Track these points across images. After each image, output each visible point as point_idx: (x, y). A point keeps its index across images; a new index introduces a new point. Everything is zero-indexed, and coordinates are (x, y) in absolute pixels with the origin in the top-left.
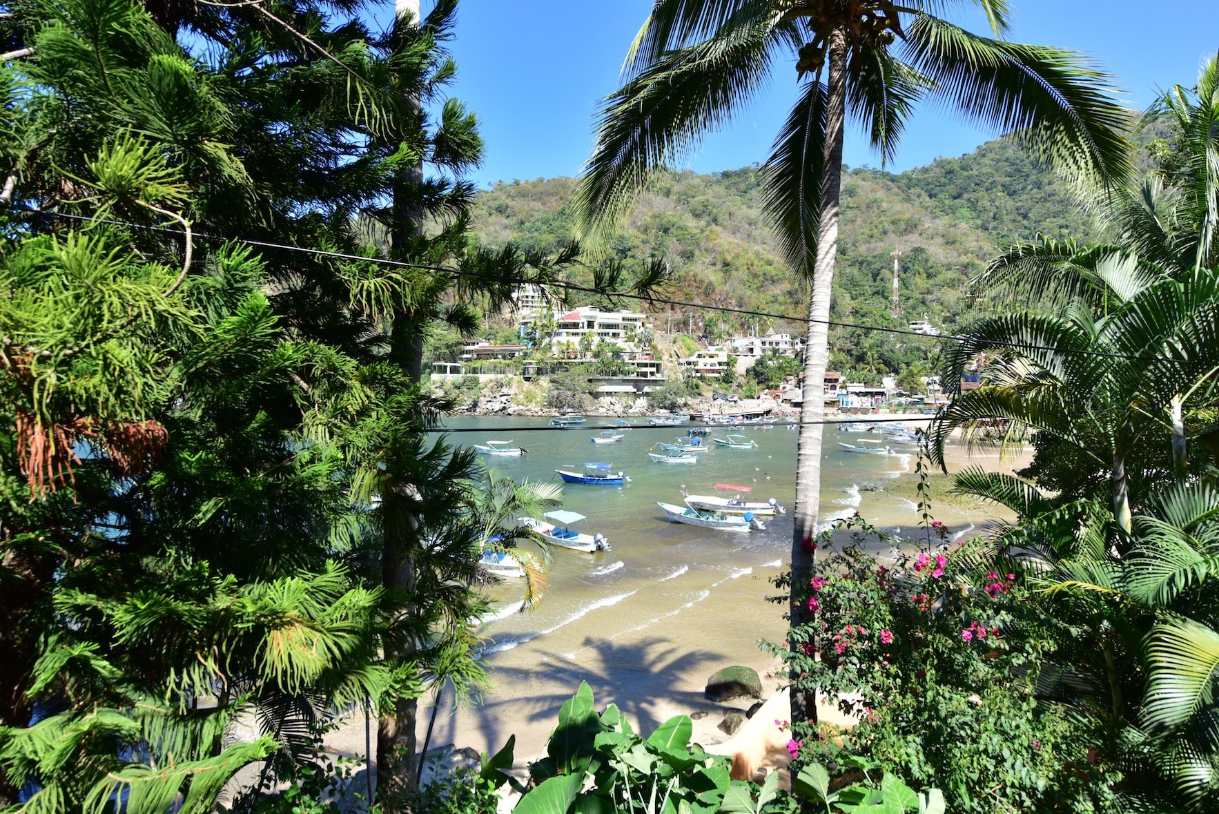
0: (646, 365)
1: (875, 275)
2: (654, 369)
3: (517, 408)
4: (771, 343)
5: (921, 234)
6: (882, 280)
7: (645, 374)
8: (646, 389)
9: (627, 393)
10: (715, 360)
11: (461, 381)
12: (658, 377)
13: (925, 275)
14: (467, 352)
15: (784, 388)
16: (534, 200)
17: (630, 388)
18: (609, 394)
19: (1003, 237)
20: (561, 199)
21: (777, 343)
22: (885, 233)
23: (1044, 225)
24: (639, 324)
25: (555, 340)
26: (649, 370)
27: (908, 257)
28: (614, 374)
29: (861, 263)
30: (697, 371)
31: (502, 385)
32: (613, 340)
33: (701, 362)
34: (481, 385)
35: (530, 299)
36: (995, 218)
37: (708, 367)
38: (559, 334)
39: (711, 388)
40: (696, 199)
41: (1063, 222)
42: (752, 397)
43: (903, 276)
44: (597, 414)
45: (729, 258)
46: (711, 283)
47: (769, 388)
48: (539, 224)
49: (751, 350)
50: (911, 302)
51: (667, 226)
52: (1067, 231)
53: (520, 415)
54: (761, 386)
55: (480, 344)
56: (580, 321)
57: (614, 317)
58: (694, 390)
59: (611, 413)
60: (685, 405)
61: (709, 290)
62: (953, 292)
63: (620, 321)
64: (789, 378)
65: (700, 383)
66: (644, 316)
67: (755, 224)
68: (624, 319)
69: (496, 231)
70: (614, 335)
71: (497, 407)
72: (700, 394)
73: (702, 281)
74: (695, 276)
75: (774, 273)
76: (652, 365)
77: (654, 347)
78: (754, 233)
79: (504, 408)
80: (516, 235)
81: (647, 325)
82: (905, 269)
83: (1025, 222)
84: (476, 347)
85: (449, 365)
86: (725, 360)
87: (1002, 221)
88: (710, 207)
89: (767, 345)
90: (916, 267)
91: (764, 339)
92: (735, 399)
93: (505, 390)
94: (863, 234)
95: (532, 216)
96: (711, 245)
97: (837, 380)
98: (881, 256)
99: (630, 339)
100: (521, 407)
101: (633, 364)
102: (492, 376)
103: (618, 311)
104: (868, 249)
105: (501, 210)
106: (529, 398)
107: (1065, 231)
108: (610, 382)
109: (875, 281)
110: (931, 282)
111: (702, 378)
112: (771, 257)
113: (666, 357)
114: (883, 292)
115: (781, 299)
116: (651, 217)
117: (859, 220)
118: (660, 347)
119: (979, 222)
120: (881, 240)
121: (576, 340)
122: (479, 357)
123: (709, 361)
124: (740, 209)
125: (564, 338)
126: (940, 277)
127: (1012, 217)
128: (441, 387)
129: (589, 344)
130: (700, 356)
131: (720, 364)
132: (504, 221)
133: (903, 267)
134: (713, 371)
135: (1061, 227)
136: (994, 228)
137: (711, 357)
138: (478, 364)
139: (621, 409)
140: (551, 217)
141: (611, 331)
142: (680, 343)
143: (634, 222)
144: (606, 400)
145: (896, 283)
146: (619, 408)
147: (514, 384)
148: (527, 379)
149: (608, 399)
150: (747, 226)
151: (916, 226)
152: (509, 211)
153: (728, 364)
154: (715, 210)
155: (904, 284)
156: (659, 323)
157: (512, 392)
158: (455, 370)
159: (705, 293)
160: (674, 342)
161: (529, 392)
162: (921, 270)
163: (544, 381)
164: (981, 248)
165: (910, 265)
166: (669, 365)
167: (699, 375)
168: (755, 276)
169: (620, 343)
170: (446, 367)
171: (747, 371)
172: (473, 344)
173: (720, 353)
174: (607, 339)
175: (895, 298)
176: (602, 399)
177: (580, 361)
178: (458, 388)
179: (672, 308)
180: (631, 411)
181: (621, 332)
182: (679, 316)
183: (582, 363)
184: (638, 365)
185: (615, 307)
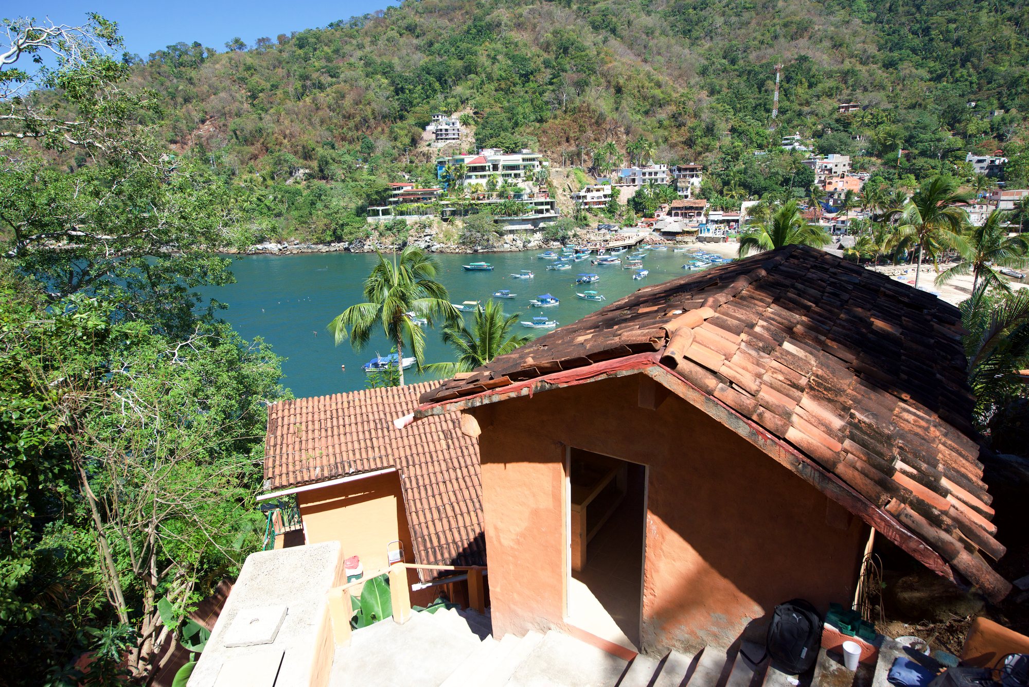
0: (542, 204)
1: (761, 85)
2: (549, 207)
3: (438, 246)
4: (650, 174)
5: (810, 38)
6: (766, 91)
7: (541, 212)
8: (542, 225)
9: (526, 230)
10: (601, 194)
11: (392, 223)
12: (552, 214)
13: (806, 84)
14: (395, 196)
15: (658, 216)
16: (441, 16)
17: (529, 227)
18: (512, 232)
19: (894, 32)
20: (467, 13)
21: (656, 173)
22: (776, 37)
23: (935, 19)
24: (537, 163)
25: (467, 182)
26: (544, 207)
27: (792, 66)
28: (516, 214)
29: (749, 72)
30: (586, 204)
31: (425, 227)
32: (515, 181)
33: (589, 195)
34: (409, 227)
35: (444, 132)
36: (890, 10)
37: (595, 200)
38: (470, 177)
39: (597, 218)
40: (597, 6)
41: (952, 15)
42: (631, 226)
43: (786, 86)
44: (502, 249)
45: (621, 81)
46: (601, 114)
47: (645, 216)
48: (447, 45)
49: (634, 180)
50: (788, 115)
51: (567, 45)
52: (954, 26)
53: (441, 252)
54: (640, 214)
55: (405, 189)
56: (487, 164)
57: (516, 159)
58: (582, 222)
59: (514, 248)
60: (575, 236)
61: (599, 121)
62: (830, 101)
63: (521, 162)
64: (663, 205)
65: (588, 215)
66: (541, 156)
67: (653, 33)
68: (524, 160)
69: (408, 55)
70: (516, 176)
71: (423, 245)
72: (587, 225)
73: (594, 111)
74: (589, 105)
75: (661, 96)
76: (547, 203)
77: (550, 185)
78: (650, 44)
79: (429, 246)
80: (427, 60)
81: (544, 163)
82: (788, 79)
83: (918, 16)
84: (401, 191)
85: (380, 208)
86: (609, 192)
87: (897, 13)
88: (610, 17)
89: (647, 176)
90: (799, 77)
91: (644, 171)
92: (616, 228)
93: (428, 231)
94: (755, 39)
95: (440, 35)
96: (605, 68)
97: (702, 208)
98: (768, 65)
99: (529, 178)
100: (442, 245)
101: (531, 203)
102: (417, 218)
103: (520, 152)
104: (758, 57)
105: (411, 29)
106: (448, 236)
107: (952, 26)
108: (512, 222)
109: (760, 92)
110: (810, 92)
111: (589, 210)
112: (661, 78)
113: (560, 191)
114: (765, 104)
115: (666, 123)
116: (553, 33)
117: (754, 21)
118: (555, 183)
119: (874, 15)
120: (771, 46)
121: (484, 182)
122: (405, 201)
123: (595, 194)
124: (638, 17)
125: (473, 181)
126: (820, 87)
127: (906, 8)
128: (375, 229)
129: (495, 185)
130: (588, 190)
131: (605, 196)
132: (415, 41)
133: (786, 77)
134: (600, 203)
135: (949, 21)
136: (888, 22)
137: (598, 190)
138: (404, 208)
139: (522, 244)
140: (459, 38)
141: (513, 172)
142: (572, 176)
143: (536, 39)
144: (508, 238)
145: (776, 96)
146: (520, 244)
147: (435, 225)
148: (446, 220)
149: (511, 236)
150: (644, 37)
151: (806, 29)
152: (418, 31)
153: (612, 196)
154: (614, 20)
155: (786, 93)
156: (555, 156)
157: (433, 232)
158: (386, 213)
159: (597, 122)
160: (568, 176)
161: (447, 231)
162: (804, 80)
163: (459, 223)
164: (865, 51)
165: (793, 75)
166: (563, 198)
167: (587, 207)
168: (645, 98)
169: (521, 185)
170: (378, 211)
171: (628, 201)
172: (399, 189)
173: (605, 187)
174: (510, 180)
175: (775, 112)
176: (505, 237)
177: (488, 201)
178: (390, 230)
179: (568, 141)
180: (529, 245)
181: (522, 172)
182: (573, 148)
183: (490, 204)
184: (536, 204)
185: (516, 147)
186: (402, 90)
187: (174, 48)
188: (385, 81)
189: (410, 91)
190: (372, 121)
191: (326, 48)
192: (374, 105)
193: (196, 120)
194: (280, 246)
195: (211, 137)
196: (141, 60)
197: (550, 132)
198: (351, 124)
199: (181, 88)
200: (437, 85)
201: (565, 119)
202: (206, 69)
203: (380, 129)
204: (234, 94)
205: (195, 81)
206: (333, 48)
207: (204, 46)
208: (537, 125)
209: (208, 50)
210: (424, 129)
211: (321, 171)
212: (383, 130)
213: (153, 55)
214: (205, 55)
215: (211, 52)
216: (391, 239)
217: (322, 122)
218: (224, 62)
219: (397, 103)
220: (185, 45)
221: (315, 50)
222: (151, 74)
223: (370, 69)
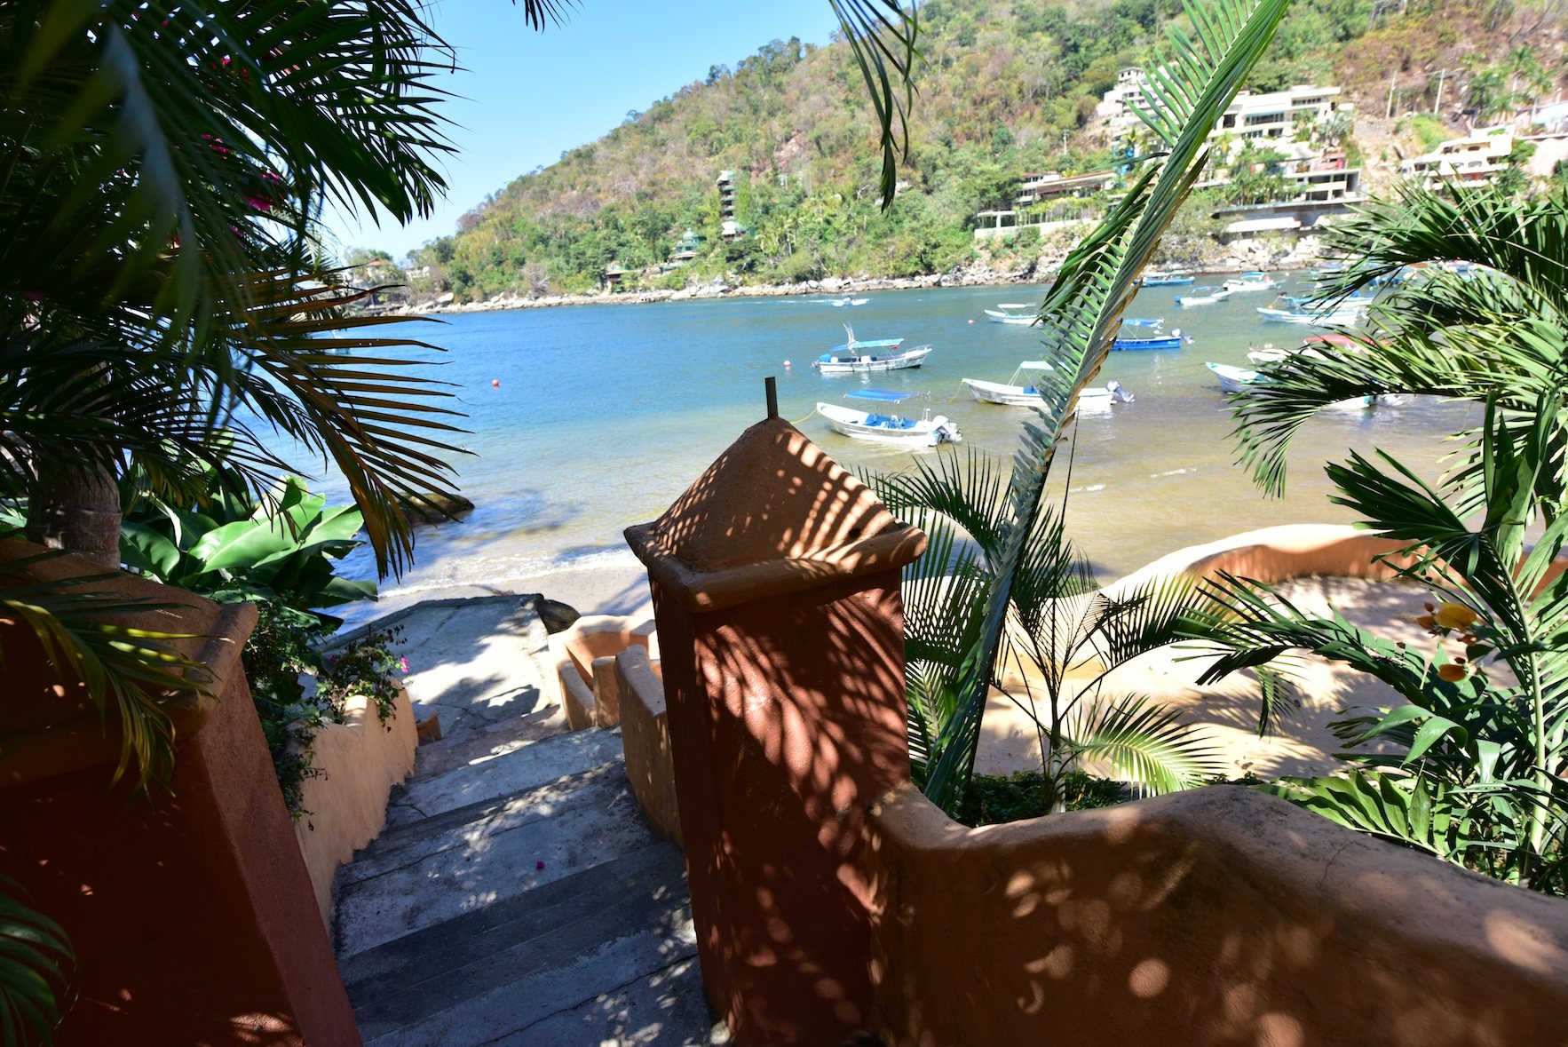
0: (1326, 179)
2: (1342, 185)
7: (1323, 195)
8: (1322, 221)
9: (1282, 230)
10: (1482, 155)
11: (1014, 235)
12: (1349, 197)
14: (1026, 193)
17: (1290, 222)
18: (1247, 235)
24: (1325, 106)
26: (1330, 187)
28: (1260, 200)
30: (1438, 179)
31: (1072, 237)
32: (1270, 143)
33: (1449, 161)
34: (1043, 239)
37: (1464, 169)
44: (1221, 269)
55: (1046, 178)
57: (1277, 101)
63: (1287, 107)
66: (1337, 90)
68: (1295, 102)
70: (1272, 133)
76: (1338, 178)
77: (1351, 146)
81: (1341, 107)
84: (1040, 183)
85: (999, 214)
86: (1506, 150)
99: (1304, 136)
101: (1301, 180)
102: (1059, 224)
103: (1287, 89)
108: (1250, 215)
113: (1373, 161)
118: (1362, 144)
122: (1043, 199)
123: (1465, 157)
128: (986, 247)
129: (1224, 155)
130: (1447, 150)
131: (1492, 161)
134: (1474, 176)
137: (1474, 148)
138: (1039, 209)
139: (1267, 259)
141: (1266, 127)
142: (1408, 132)
144: (1239, 246)
146: (1263, 257)
149: (1247, 243)
153: (1512, 159)
156: (1370, 100)
158: (1008, 222)
159: (1485, 25)
160: (1396, 132)
166: (1377, 175)
169: (1282, 146)
170: (995, 218)
171: (1557, 169)
172: (1035, 179)
173: (1496, 139)
174: (1258, 143)
176: (1234, 243)
177: (1205, 185)
178: (1010, 246)
179: (1405, 67)
180: (1284, 260)
181: (1287, 126)
182: (1417, 79)
183: (1206, 188)
184: (1311, 180)
185: (1280, 84)
186: (1075, 48)
187: (767, 50)
188: (1046, 40)
189: (1087, 48)
190: (1016, 101)
191: (964, 14)
192: (1022, 77)
193: (779, 138)
194: (841, 283)
195: (794, 157)
196: (728, 72)
197: (1363, 55)
198: (983, 112)
199: (766, 97)
200: (1137, 29)
201: (1404, 28)
202: (800, 70)
203: (1027, 114)
204: (829, 96)
205: (785, 87)
206: (975, 10)
207: (803, 42)
208: (1337, 45)
209: (808, 46)
210: (1101, 97)
211: (925, 181)
212: (1032, 115)
213: (742, 64)
214: (803, 54)
215: (810, 48)
216: (1009, 262)
217: (940, 114)
218: (823, 57)
219: (1062, 69)
220: (779, 43)
221: (948, 19)
222: (737, 86)
223: (1026, 25)
